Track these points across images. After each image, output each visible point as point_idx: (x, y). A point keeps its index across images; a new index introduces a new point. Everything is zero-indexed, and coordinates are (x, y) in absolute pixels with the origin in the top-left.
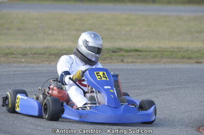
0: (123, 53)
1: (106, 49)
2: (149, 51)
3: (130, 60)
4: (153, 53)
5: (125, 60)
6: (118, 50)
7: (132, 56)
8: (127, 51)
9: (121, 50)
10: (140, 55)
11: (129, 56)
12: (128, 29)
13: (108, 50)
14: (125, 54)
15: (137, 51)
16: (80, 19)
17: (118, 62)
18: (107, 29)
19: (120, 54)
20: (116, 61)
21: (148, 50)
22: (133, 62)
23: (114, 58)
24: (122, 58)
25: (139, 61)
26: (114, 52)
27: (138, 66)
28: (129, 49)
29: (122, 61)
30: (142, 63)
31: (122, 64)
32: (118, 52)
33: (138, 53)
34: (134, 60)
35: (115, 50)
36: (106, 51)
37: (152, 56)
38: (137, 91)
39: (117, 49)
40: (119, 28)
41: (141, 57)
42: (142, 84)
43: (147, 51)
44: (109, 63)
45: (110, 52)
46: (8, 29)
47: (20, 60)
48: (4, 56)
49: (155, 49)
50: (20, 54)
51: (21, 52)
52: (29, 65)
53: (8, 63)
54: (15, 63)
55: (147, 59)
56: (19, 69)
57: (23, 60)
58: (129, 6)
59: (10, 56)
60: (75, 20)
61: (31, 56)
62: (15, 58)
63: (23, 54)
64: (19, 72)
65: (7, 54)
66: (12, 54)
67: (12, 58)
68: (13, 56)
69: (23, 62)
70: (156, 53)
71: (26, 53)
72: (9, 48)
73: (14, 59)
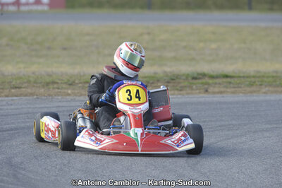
0: (207, 80)
1: (183, 75)
2: (244, 77)
3: (216, 90)
4: (249, 80)
5: (211, 89)
6: (200, 76)
7: (220, 84)
8: (212, 77)
9: (204, 75)
10: (230, 83)
11: (216, 83)
12: (214, 46)
13: (187, 76)
14: (211, 81)
15: (227, 76)
16: (149, 34)
17: (200, 93)
18: (185, 47)
19: (204, 81)
20: (198, 91)
21: (242, 75)
22: (221, 92)
23: (194, 87)
24: (206, 86)
25: (228, 90)
26: (194, 78)
27: (229, 98)
28: (214, 74)
29: (207, 91)
30: (233, 93)
31: (205, 95)
32: (200, 79)
33: (229, 80)
34: (222, 89)
35: (195, 75)
36: (184, 77)
37: (248, 83)
38: (226, 133)
39: (198, 74)
40: (201, 45)
41: (232, 85)
42: (234, 122)
43: (240, 77)
44: (188, 94)
45: (190, 78)
46: (49, 48)
47: (66, 91)
48: (43, 87)
49: (252, 74)
50: (66, 83)
51: (66, 81)
52: (77, 98)
53: (49, 95)
54: (59, 95)
55: (240, 87)
56: (64, 104)
57: (69, 92)
58: (217, 14)
59: (51, 86)
60: (141, 34)
61: (80, 85)
62: (58, 88)
63: (70, 83)
64: (63, 108)
65: (48, 84)
66: (54, 83)
67: (54, 88)
68: (55, 86)
69: (69, 95)
70: (253, 79)
71: (74, 82)
72: (50, 75)
73: (57, 90)
